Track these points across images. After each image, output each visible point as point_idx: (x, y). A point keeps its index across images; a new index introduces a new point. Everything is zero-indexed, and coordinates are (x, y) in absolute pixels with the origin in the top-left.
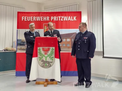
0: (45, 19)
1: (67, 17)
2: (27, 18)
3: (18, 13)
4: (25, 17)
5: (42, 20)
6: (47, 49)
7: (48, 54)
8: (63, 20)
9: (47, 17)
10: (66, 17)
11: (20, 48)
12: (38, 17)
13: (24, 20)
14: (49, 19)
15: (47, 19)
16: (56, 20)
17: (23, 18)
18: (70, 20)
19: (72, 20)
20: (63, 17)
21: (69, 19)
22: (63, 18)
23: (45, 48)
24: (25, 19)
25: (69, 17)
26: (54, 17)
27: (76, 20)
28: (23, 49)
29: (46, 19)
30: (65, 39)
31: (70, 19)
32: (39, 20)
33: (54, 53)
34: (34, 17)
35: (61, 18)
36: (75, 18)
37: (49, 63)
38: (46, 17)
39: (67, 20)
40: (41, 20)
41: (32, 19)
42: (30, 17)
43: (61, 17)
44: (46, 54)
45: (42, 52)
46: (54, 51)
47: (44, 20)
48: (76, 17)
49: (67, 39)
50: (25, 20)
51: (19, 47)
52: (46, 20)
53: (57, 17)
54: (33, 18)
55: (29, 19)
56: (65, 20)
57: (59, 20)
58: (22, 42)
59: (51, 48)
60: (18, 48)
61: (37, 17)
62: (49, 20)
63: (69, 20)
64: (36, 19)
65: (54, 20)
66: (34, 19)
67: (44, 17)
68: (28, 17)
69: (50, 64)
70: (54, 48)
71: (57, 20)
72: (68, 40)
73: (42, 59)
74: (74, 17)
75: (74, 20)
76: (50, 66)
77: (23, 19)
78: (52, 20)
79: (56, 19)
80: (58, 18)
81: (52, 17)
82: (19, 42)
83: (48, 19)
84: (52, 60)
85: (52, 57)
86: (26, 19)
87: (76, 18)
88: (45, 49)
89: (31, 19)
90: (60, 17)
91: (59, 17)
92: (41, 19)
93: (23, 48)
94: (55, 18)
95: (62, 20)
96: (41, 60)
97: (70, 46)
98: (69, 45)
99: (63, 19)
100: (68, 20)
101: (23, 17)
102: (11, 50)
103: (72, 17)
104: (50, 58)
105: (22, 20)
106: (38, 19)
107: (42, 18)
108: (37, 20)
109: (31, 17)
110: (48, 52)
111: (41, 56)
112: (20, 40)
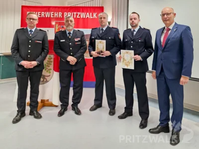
1: (85, 13)
3: (23, 7)
9: (60, 13)
10: (83, 13)
12: (48, 13)
14: (62, 15)
15: (59, 15)
19: (91, 17)
20: (79, 13)
25: (88, 14)
26: (69, 13)
27: (96, 17)
29: (57, 15)
31: (89, 16)
32: (49, 16)
34: (42, 13)
35: (77, 14)
38: (57, 13)
39: (84, 17)
40: (52, 17)
42: (37, 12)
47: (55, 17)
48: (96, 13)
52: (57, 17)
53: (72, 13)
54: (41, 13)
56: (82, 17)
57: (75, 17)
61: (46, 13)
62: (61, 17)
64: (45, 15)
66: (42, 15)
67: (55, 13)
74: (94, 13)
75: (94, 17)
80: (74, 14)
81: (65, 13)
87: (96, 15)
91: (75, 13)
92: (52, 15)
95: (78, 17)
99: (80, 15)
100: (86, 17)
103: (91, 14)
108: (46, 16)
109: (39, 13)
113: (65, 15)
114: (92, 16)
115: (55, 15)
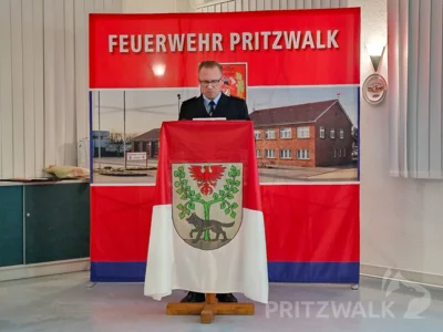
0: (204, 45)
1: (299, 33)
2: (128, 40)
3: (93, 18)
4: (122, 37)
5: (194, 49)
6: (211, 171)
7: (216, 190)
8: (280, 47)
9: (214, 35)
10: (292, 34)
11: (103, 166)
12: (176, 36)
13: (116, 48)
14: (222, 42)
15: (214, 42)
16: (251, 48)
17: (114, 40)
18: (313, 46)
19: (319, 46)
20: (278, 34)
21: (305, 43)
22: (282, 37)
23: (203, 165)
24: (122, 43)
25: (308, 33)
26: (244, 34)
27: (336, 46)
28: (119, 170)
29: (207, 42)
30: (289, 130)
31: (311, 43)
32: (180, 49)
33: (240, 188)
34: (158, 36)
35: (271, 38)
36: (331, 38)
37: (218, 226)
38: (207, 35)
39: (296, 46)
40: (190, 49)
41: (150, 47)
42: (140, 37)
43: (274, 33)
44: (206, 190)
45: (189, 184)
46: (239, 178)
47: (201, 49)
48: (336, 32)
49: (300, 130)
50: (122, 50)
51: (101, 163)
52: (207, 48)
53: (257, 34)
54: (153, 39)
55: (136, 47)
56: (289, 47)
57: (266, 47)
58: (113, 142)
59: (228, 166)
60: (96, 166)
61: (170, 36)
62: (221, 49)
63: (308, 46)
64: (167, 43)
65: (244, 48)
66: (158, 43)
67: (201, 36)
68: (133, 37)
69: (224, 234)
70: (239, 166)
71: (257, 47)
72: (304, 132)
73: (192, 211)
74: (329, 32)
75: (329, 46)
76: (226, 240)
77: (111, 44)
78: (235, 45)
79: (253, 41)
80: (261, 38)
81: (232, 35)
82: (99, 143)
83: (219, 42)
84: (234, 215)
85: (231, 202)
86: (125, 47)
87: (336, 38)
88: (203, 171)
89: (147, 43)
90: (269, 33)
91: (266, 34)
92: (190, 42)
93: (115, 167)
94: (247, 40)
95: (275, 46)
96: (187, 216)
97: (313, 157)
98: (305, 156)
99: (282, 41)
100: (304, 47)
101: (111, 37)
102: (70, 175)
103: (319, 33)
104: (222, 206)
105: (111, 50)
106: (176, 42)
107: (192, 39)
108: (173, 49)
109: (147, 37)
110: (214, 185)
111: (189, 200)
112: (104, 135)
113: (233, 43)
114: (323, 40)
115: (201, 42)
